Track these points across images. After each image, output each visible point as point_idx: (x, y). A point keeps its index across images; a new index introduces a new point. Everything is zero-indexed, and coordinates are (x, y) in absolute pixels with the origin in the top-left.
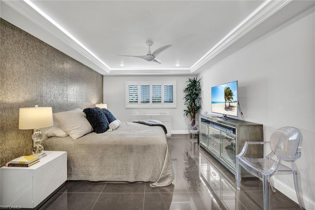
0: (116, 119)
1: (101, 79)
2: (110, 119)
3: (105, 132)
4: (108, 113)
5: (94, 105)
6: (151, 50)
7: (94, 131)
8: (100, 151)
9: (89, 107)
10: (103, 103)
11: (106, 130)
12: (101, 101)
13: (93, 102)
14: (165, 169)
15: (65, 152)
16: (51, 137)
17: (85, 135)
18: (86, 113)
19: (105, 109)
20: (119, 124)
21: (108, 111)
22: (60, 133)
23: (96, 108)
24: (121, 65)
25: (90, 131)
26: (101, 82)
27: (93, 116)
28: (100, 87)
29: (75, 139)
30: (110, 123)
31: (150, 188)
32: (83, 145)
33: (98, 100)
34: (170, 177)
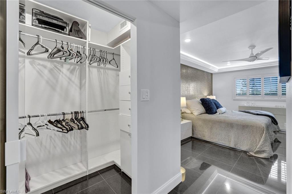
0: (222, 107)
1: (211, 77)
2: (218, 106)
3: (214, 114)
4: (216, 102)
5: (206, 96)
6: (253, 53)
7: (207, 113)
8: (211, 124)
9: (204, 98)
10: (212, 95)
11: (215, 114)
12: (211, 93)
13: (205, 94)
14: (262, 145)
15: (191, 121)
16: (183, 113)
17: (201, 114)
18: (202, 101)
19: (214, 99)
20: (225, 111)
21: (216, 101)
22: (188, 111)
23: (208, 98)
24: (228, 64)
25: (204, 112)
26: (211, 79)
27: (206, 103)
28: (210, 83)
29: (196, 115)
30: (217, 109)
31: (247, 155)
32: (201, 119)
33: (208, 93)
34: (266, 152)
